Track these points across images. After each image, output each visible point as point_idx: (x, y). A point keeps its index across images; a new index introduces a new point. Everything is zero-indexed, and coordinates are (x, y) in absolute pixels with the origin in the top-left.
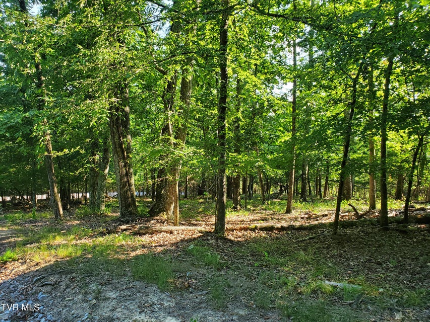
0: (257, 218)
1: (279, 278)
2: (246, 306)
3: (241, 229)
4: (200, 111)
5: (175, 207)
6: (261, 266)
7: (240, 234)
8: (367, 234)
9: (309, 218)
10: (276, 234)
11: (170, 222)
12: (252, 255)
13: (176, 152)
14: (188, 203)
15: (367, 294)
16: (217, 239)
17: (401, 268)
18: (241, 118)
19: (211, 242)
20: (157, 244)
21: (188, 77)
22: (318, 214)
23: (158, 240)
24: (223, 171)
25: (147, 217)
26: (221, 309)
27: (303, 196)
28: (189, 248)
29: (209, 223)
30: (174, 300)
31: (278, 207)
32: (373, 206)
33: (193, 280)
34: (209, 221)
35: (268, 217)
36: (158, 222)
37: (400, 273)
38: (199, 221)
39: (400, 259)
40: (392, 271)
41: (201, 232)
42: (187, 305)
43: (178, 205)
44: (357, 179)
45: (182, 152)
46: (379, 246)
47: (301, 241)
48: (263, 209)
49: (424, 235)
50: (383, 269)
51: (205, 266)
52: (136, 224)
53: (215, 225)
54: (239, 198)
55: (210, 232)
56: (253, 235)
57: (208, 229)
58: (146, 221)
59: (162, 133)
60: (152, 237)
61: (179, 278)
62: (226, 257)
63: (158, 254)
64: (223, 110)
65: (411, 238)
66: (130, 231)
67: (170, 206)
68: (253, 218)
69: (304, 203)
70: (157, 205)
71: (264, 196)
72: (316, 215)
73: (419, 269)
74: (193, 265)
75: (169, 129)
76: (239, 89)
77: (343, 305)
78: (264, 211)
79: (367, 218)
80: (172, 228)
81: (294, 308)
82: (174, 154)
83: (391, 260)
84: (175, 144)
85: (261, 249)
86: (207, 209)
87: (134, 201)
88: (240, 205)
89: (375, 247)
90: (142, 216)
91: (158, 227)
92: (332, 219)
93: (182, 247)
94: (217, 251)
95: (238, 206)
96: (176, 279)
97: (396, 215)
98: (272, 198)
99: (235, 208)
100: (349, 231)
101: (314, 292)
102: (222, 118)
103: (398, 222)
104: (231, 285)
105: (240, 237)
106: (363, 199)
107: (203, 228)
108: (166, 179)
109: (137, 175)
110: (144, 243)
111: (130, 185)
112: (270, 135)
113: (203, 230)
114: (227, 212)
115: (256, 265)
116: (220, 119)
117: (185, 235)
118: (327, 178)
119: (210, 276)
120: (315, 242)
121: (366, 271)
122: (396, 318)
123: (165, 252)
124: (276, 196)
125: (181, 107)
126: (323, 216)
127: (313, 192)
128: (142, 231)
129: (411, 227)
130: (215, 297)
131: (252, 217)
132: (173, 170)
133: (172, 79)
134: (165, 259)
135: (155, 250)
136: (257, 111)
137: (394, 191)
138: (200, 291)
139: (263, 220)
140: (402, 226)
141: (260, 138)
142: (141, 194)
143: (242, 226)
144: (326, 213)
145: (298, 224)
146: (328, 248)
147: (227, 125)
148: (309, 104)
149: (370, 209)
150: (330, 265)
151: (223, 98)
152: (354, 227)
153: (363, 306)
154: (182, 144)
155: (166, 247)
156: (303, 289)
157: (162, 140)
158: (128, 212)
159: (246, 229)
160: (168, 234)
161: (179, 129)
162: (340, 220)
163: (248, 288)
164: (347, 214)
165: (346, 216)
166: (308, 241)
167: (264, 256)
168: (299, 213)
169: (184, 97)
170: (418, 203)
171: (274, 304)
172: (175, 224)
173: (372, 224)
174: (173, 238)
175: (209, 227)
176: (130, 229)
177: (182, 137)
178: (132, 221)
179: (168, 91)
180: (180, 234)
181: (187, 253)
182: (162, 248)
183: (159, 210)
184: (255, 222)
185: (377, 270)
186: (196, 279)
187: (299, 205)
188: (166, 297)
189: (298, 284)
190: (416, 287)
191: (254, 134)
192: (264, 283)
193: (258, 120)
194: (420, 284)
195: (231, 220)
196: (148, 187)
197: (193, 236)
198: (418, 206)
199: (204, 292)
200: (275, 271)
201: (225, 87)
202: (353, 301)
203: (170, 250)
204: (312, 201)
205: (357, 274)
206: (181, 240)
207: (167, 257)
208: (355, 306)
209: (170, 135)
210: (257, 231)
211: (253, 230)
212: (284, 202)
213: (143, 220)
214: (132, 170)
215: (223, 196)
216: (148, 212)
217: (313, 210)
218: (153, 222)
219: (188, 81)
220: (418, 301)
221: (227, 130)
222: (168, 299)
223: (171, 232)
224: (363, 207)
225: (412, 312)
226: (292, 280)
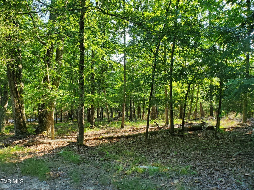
0: (104, 132)
1: (114, 166)
2: (94, 185)
3: (94, 139)
4: (67, 68)
5: (52, 128)
6: (104, 160)
7: (93, 142)
8: (164, 138)
9: (133, 130)
10: (114, 140)
11: (49, 137)
12: (100, 154)
13: (52, 93)
14: (62, 125)
15: (161, 171)
16: (78, 146)
17: (179, 155)
18: (94, 73)
19: (75, 148)
20: (40, 151)
21: (60, 47)
22: (138, 128)
23: (41, 148)
24: (83, 105)
25: (34, 135)
26: (78, 188)
27: (131, 118)
28: (60, 153)
29: (75, 137)
30: (49, 185)
31: (117, 125)
32: (167, 123)
33: (62, 172)
34: (75, 136)
35: (111, 131)
36: (41, 137)
37: (178, 158)
38: (68, 136)
39: (179, 150)
40: (175, 157)
41: (69, 142)
42: (57, 187)
43: (54, 126)
44: (160, 108)
45: (56, 93)
46: (169, 145)
47: (128, 144)
48: (108, 127)
49: (191, 137)
50: (170, 157)
51: (70, 163)
52: (26, 139)
53: (78, 138)
54: (94, 120)
55: (74, 142)
56: (101, 142)
57: (73, 140)
58: (33, 137)
59: (44, 81)
60: (36, 147)
61: (53, 171)
62: (83, 157)
63: (40, 157)
64: (82, 68)
65: (185, 139)
66: (22, 144)
67: (49, 127)
68: (102, 132)
69: (131, 122)
70: (41, 127)
71: (109, 119)
72: (137, 128)
73: (188, 155)
74: (62, 162)
75: (47, 79)
76: (93, 56)
77: (148, 178)
78: (109, 128)
79: (164, 129)
80: (50, 141)
81: (122, 183)
82: (51, 95)
83: (175, 151)
84: (52, 88)
85: (105, 150)
86: (74, 128)
87: (25, 125)
88: (95, 125)
89: (167, 145)
90: (30, 134)
91: (41, 140)
92: (145, 131)
93: (56, 153)
94: (78, 153)
95: (94, 126)
96: (51, 172)
97: (179, 127)
98: (114, 120)
99: (91, 127)
100: (154, 137)
101: (133, 173)
102: (81, 73)
103: (179, 131)
104: (86, 173)
105: (93, 144)
106: (163, 119)
107: (71, 140)
108: (46, 110)
109: (29, 108)
110: (31, 151)
111: (22, 115)
112: (112, 83)
114: (86, 130)
115: (101, 160)
116: (80, 73)
117: (58, 145)
118: (144, 107)
119: (73, 168)
120: (136, 144)
121: (162, 159)
122: (175, 183)
123: (44, 156)
124: (116, 119)
125: (55, 66)
126: (141, 129)
127: (136, 116)
128: (30, 144)
129: (185, 133)
130: (75, 181)
131: (101, 132)
132: (51, 105)
133: (49, 48)
134: (45, 160)
135: (38, 155)
136: (104, 69)
137: (179, 114)
138: (66, 178)
139: (108, 133)
140: (181, 133)
141: (106, 85)
142: (32, 120)
143: (95, 137)
144: (143, 127)
145: (127, 134)
146: (142, 147)
147: (85, 77)
148: (132, 66)
149: (166, 124)
150: (143, 156)
151: (82, 61)
152: (157, 134)
153: (159, 178)
154: (56, 88)
155: (45, 153)
156: (128, 171)
157: (43, 85)
158: (21, 132)
159: (97, 139)
160: (48, 145)
161: (55, 79)
162: (150, 131)
163: (96, 173)
164: (154, 127)
165: (153, 128)
166: (132, 144)
167: (106, 154)
168: (128, 128)
169: (58, 59)
170: (190, 120)
171: (111, 182)
172: (52, 138)
173: (166, 132)
174: (50, 147)
175: (74, 139)
176: (22, 143)
177: (57, 84)
178: (24, 138)
179: (47, 56)
180: (56, 144)
181: (59, 155)
182: (43, 154)
183: (42, 130)
184: (103, 134)
185: (167, 157)
186: (64, 171)
187: (128, 123)
188: (43, 184)
189: (125, 169)
190: (186, 165)
191: (102, 83)
192: (105, 170)
193: (105, 74)
194: (188, 163)
195: (88, 134)
196: (36, 116)
197: (64, 145)
198: (189, 122)
199: (69, 179)
200: (112, 162)
201: (83, 55)
202: (154, 176)
203: (48, 155)
204: (136, 121)
205: (156, 160)
206: (56, 148)
207: (46, 159)
208: (154, 179)
209: (48, 83)
210: (103, 140)
211: (101, 139)
212: (120, 122)
213: (31, 136)
214: (23, 105)
215: (82, 120)
216: (35, 132)
217: (136, 125)
218: (38, 137)
219: (60, 50)
220: (186, 172)
221: (84, 80)
222: (45, 185)
223: (49, 144)
224: (162, 123)
225: (183, 178)
226: (121, 167)
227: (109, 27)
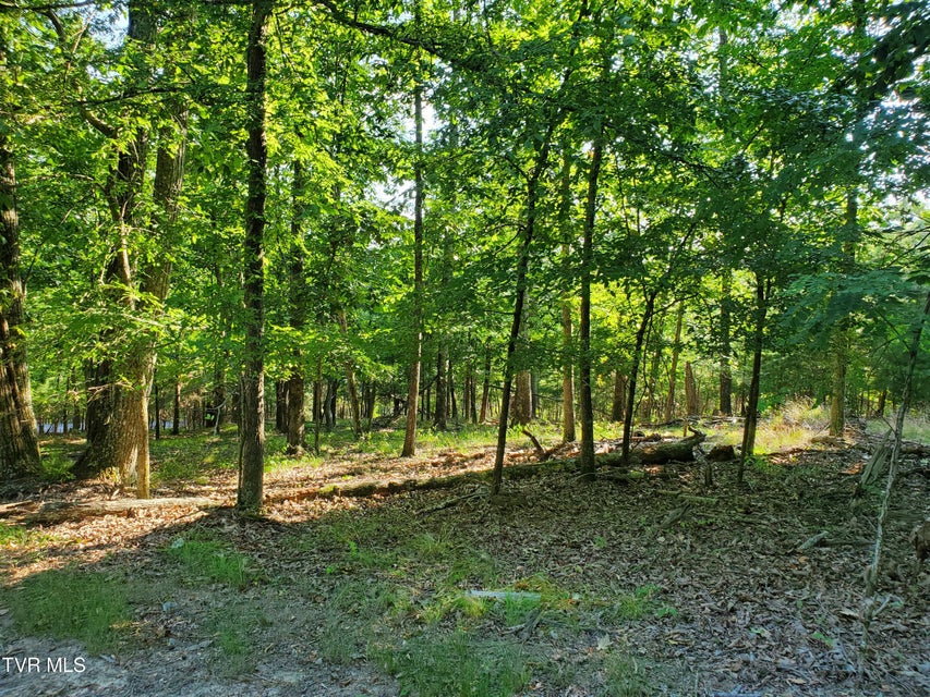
0: (341, 471)
1: (377, 594)
2: (302, 664)
3: (301, 497)
4: (199, 228)
5: (141, 454)
6: (341, 571)
7: (297, 507)
8: (557, 489)
9: (449, 463)
10: (377, 500)
11: (129, 491)
12: (323, 551)
13: (139, 321)
14: (181, 445)
15: (549, 608)
16: (242, 522)
17: (613, 549)
18: (304, 249)
19: (227, 529)
20: (91, 544)
21: (170, 146)
22: (467, 454)
23: (95, 533)
24: (258, 366)
25: (68, 481)
26: (241, 677)
27: (440, 418)
28: (173, 547)
29: (228, 488)
30: (125, 671)
31: (387, 445)
32: (570, 436)
33: (178, 618)
34: (228, 485)
35: (365, 466)
36: (96, 491)
37: (611, 561)
38: (204, 485)
39: (613, 533)
40: (597, 559)
41: (205, 508)
42: (158, 678)
43: (147, 449)
44: (543, 382)
45: (156, 323)
46: (577, 514)
47: (429, 512)
48: (354, 451)
49: (655, 486)
50: (581, 556)
51: (210, 584)
52: (38, 500)
53: (239, 491)
54: (302, 428)
55: (226, 508)
56: (329, 506)
57: (221, 500)
58: (63, 491)
59: (108, 275)
60: (78, 528)
61: (142, 618)
62: (261, 561)
63: (93, 566)
64: (255, 227)
65: (634, 493)
66: (20, 518)
67: (128, 451)
68: (330, 471)
69: (440, 433)
70: (96, 451)
71: (358, 423)
72: (461, 456)
73: (644, 549)
74: (181, 583)
75: (122, 266)
76: (299, 185)
77: (503, 635)
78: (358, 455)
79: (559, 457)
80: (133, 503)
81: (405, 653)
82: (135, 327)
83: (597, 537)
84: (140, 304)
85: (343, 537)
86: (227, 456)
87: (31, 443)
88: (304, 446)
89: (570, 513)
90: (53, 480)
91: (96, 502)
92: (491, 465)
93: (156, 550)
94: (241, 549)
95: (300, 448)
96: (135, 620)
97: (611, 450)
98: (377, 425)
99: (291, 452)
100: (523, 486)
101: (449, 615)
102: (253, 245)
103: (613, 463)
104: (269, 619)
105: (297, 514)
106: (553, 422)
107: (213, 499)
108: (118, 388)
109: (47, 382)
110: (55, 543)
111: (19, 405)
112: (371, 290)
113: (211, 503)
114: (272, 462)
115: (328, 570)
116: (249, 247)
117: (165, 518)
118: (487, 381)
119: (221, 605)
120: (457, 513)
121: (551, 563)
122: (598, 649)
123: (107, 563)
124: (385, 422)
125: (154, 217)
126: (476, 457)
127: (460, 412)
128: (50, 516)
129: (635, 472)
130: (227, 652)
131: (328, 470)
132: (134, 366)
133: (130, 148)
134: (110, 578)
135: (85, 557)
136: (340, 234)
137: (610, 406)
138: (194, 643)
139: (353, 475)
140: (620, 471)
141: (349, 295)
142: (60, 429)
143: (304, 490)
144: (482, 451)
145: (424, 478)
146: (481, 523)
147: (267, 262)
148: (447, 228)
149: (564, 442)
150: (483, 556)
151: (256, 201)
152: (534, 477)
153: (541, 633)
154: (155, 303)
155: (113, 550)
156: (427, 612)
157: (106, 292)
158: (15, 471)
159: (311, 496)
160: (123, 520)
161: (151, 269)
162: (508, 465)
163: (307, 622)
164: (522, 452)
165: (519, 455)
166: (443, 512)
167: (348, 551)
168: (431, 453)
169: (163, 190)
170: (648, 426)
171: (364, 652)
172: (140, 495)
173: (567, 470)
174: (134, 528)
175: (226, 497)
176: (19, 513)
177: (158, 288)
178: (26, 493)
179: (120, 177)
180: (154, 515)
181: (165, 557)
182: (103, 553)
183: (100, 463)
184: (335, 480)
185: (572, 558)
186: (186, 616)
187: (430, 438)
188: (104, 668)
189: (416, 602)
190: (636, 584)
191: (334, 287)
192: (344, 608)
193: (343, 256)
194: (644, 577)
195: (279, 478)
196: (77, 411)
197: (186, 519)
198: (648, 433)
199: (204, 643)
200: (371, 580)
201: (261, 176)
202: (523, 625)
203: (125, 556)
204: (458, 430)
205: (533, 569)
206: (154, 530)
207: (117, 570)
208: (526, 635)
209: (125, 281)
210: (336, 498)
211: (329, 496)
212: (398, 433)
213: (56, 488)
214: (25, 368)
215: (257, 424)
216: (71, 470)
217: (457, 446)
218: (83, 491)
219: (173, 157)
220: (638, 609)
221: (266, 272)
222: (109, 671)
223: (130, 514)
224: (552, 438)
225: (626, 631)
226: (404, 597)
227: (362, 79)
